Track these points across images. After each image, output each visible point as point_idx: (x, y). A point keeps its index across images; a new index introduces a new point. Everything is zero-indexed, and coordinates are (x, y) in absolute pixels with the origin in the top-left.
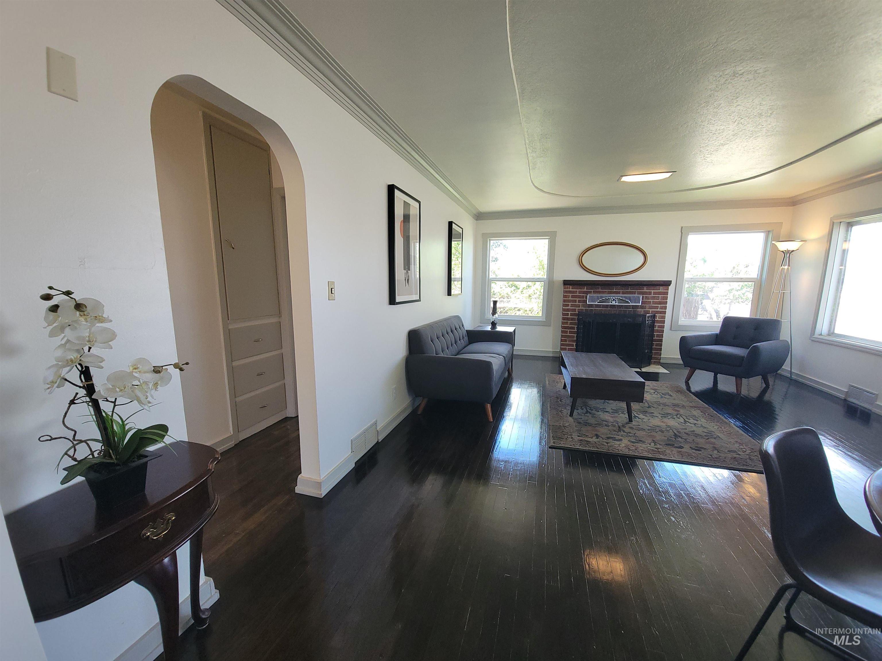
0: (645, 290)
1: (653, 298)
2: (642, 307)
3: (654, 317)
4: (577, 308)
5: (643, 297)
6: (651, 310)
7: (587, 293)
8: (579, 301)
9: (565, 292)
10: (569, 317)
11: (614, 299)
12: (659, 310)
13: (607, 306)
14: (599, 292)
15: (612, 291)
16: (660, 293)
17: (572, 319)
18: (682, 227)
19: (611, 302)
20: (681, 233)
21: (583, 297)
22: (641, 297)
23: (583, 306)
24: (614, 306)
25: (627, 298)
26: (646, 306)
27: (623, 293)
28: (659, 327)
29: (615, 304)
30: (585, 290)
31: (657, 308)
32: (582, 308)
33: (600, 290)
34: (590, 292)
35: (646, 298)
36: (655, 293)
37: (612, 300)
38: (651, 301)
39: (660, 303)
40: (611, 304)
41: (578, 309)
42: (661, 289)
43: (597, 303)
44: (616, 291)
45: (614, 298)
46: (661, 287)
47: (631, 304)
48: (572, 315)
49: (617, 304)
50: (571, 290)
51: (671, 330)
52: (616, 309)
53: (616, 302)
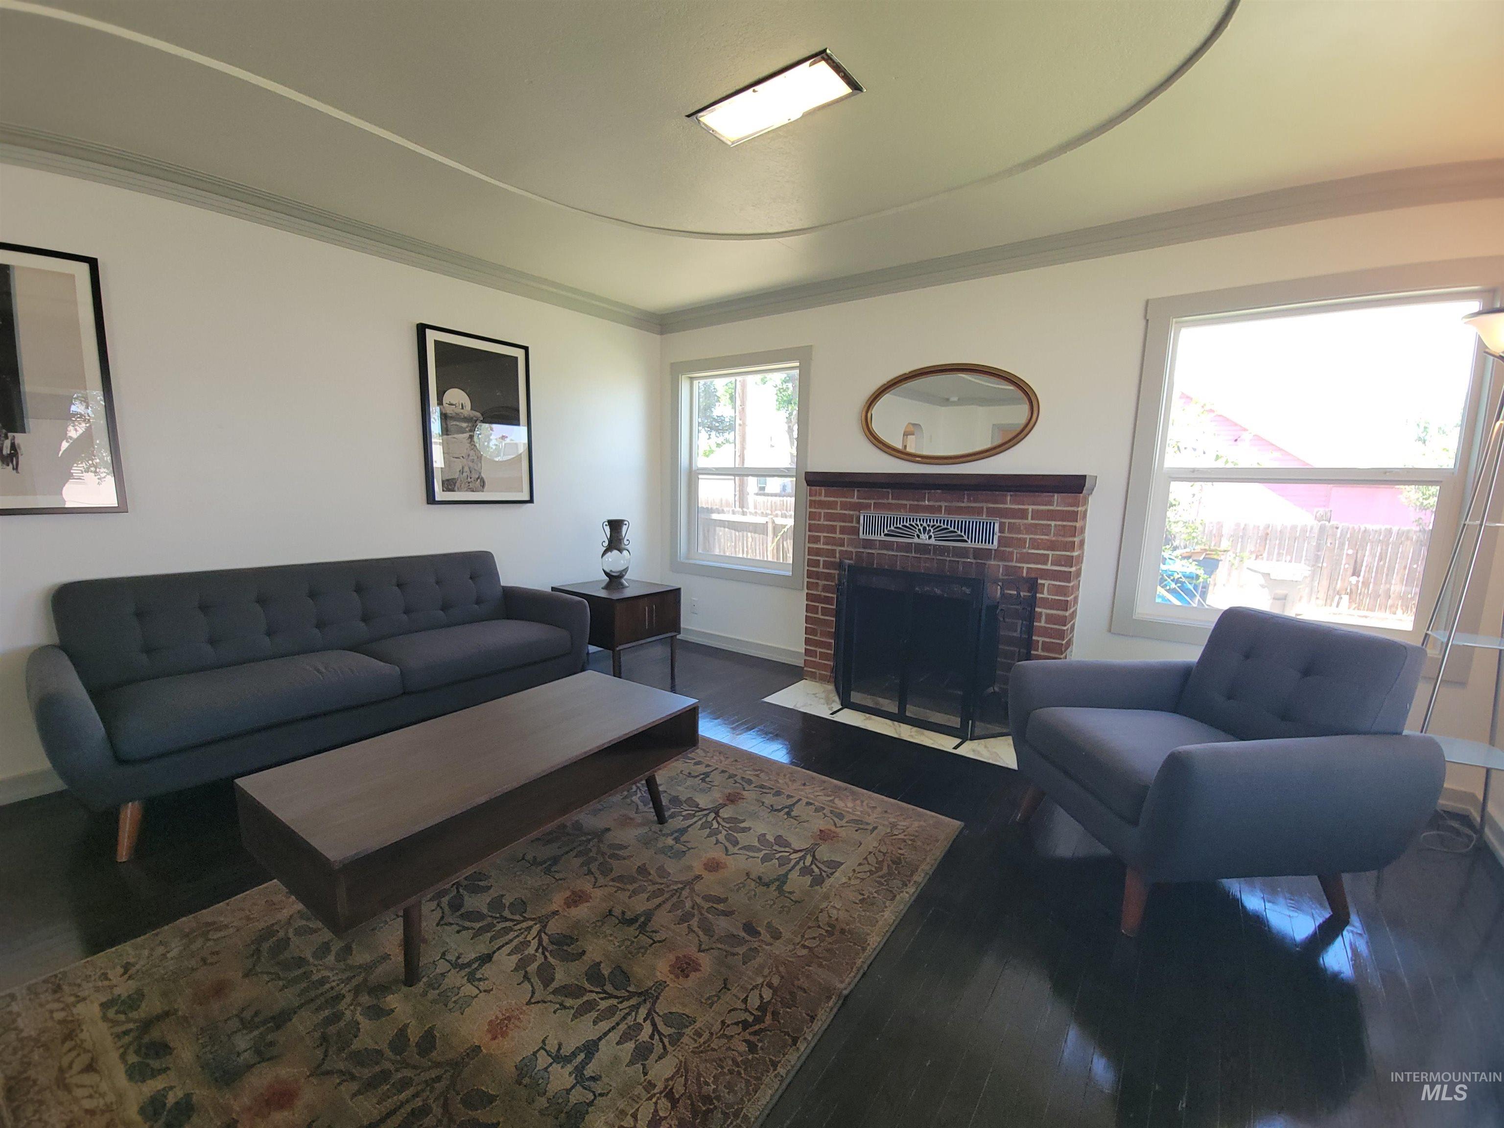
0: (1009, 503)
1: (1031, 529)
2: (1000, 555)
3: (1033, 585)
4: (839, 549)
5: (1002, 525)
6: (1026, 566)
7: (858, 507)
8: (843, 530)
9: (812, 504)
10: (821, 570)
11: (925, 528)
12: (1049, 567)
13: (908, 547)
14: (889, 507)
15: (921, 503)
16: (1052, 515)
17: (828, 577)
18: (1147, 302)
19: (918, 536)
20: (1143, 323)
21: (850, 519)
22: (997, 526)
23: (851, 543)
24: (923, 549)
25: (960, 525)
26: (1012, 553)
27: (949, 511)
28: (1050, 619)
29: (928, 542)
30: (855, 500)
31: (1044, 559)
32: (850, 549)
33: (890, 501)
34: (867, 507)
35: (1012, 528)
36: (1037, 515)
37: (919, 530)
38: (1025, 539)
39: (1052, 546)
40: (916, 540)
41: (841, 551)
42: (1057, 503)
43: (883, 538)
44: (931, 503)
45: (925, 524)
46: (1056, 495)
47: (969, 544)
48: (827, 565)
49: (933, 541)
50: (823, 498)
51: (1110, 631)
52: (931, 556)
53: (930, 537)
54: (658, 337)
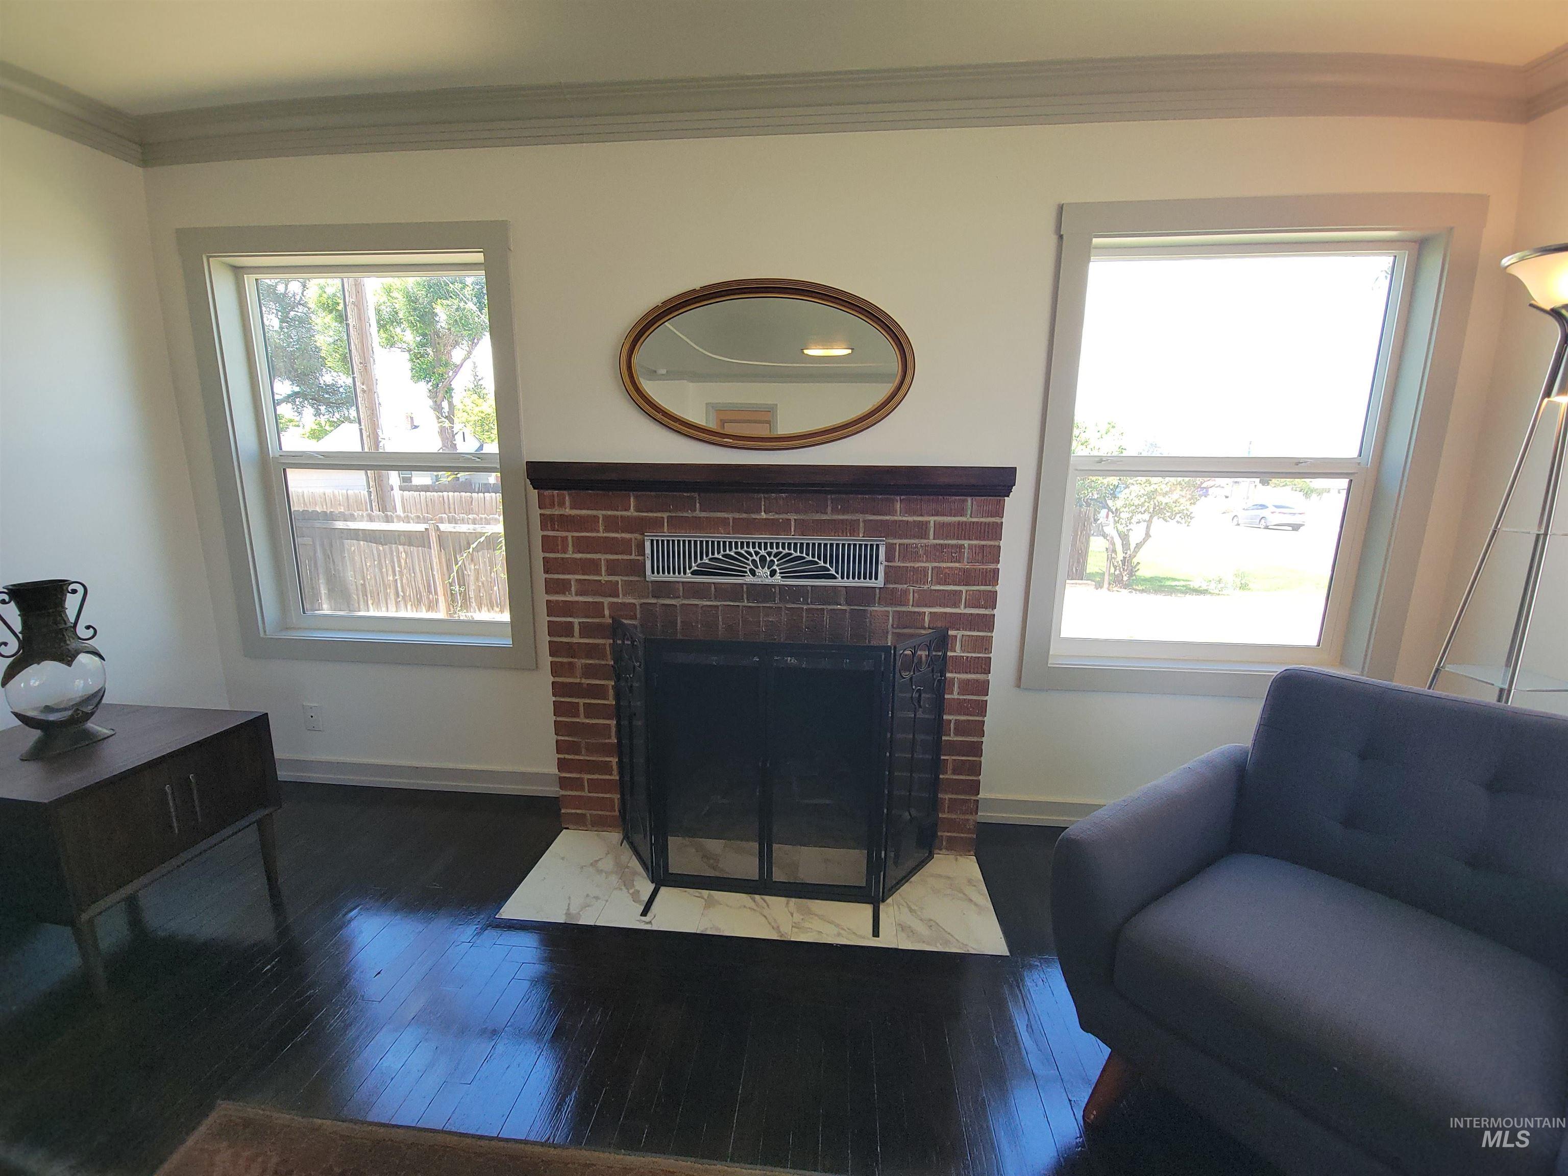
0: (899, 514)
1: (938, 552)
2: (889, 596)
3: (942, 641)
4: (607, 601)
5: (890, 549)
6: (927, 610)
7: (641, 526)
8: (613, 568)
9: (546, 522)
10: (576, 639)
11: (763, 559)
12: (962, 610)
13: (735, 592)
14: (697, 524)
15: (754, 516)
16: (964, 530)
17: (591, 651)
18: (1061, 208)
19: (753, 573)
20: (1054, 238)
21: (624, 546)
22: (882, 550)
23: (630, 589)
24: (762, 592)
25: (821, 551)
26: (906, 592)
27: (804, 528)
28: (966, 687)
29: (770, 581)
30: (632, 512)
31: (953, 599)
32: (629, 600)
33: (698, 513)
34: (656, 524)
35: (908, 553)
36: (943, 530)
37: (754, 561)
38: (925, 569)
39: (966, 578)
40: (749, 579)
41: (612, 605)
42: (972, 511)
43: (689, 577)
44: (771, 516)
45: (763, 552)
46: (969, 499)
47: (839, 582)
48: (586, 630)
49: (778, 579)
50: (568, 511)
51: (1018, 686)
52: (777, 603)
53: (773, 573)
54: (141, 170)
